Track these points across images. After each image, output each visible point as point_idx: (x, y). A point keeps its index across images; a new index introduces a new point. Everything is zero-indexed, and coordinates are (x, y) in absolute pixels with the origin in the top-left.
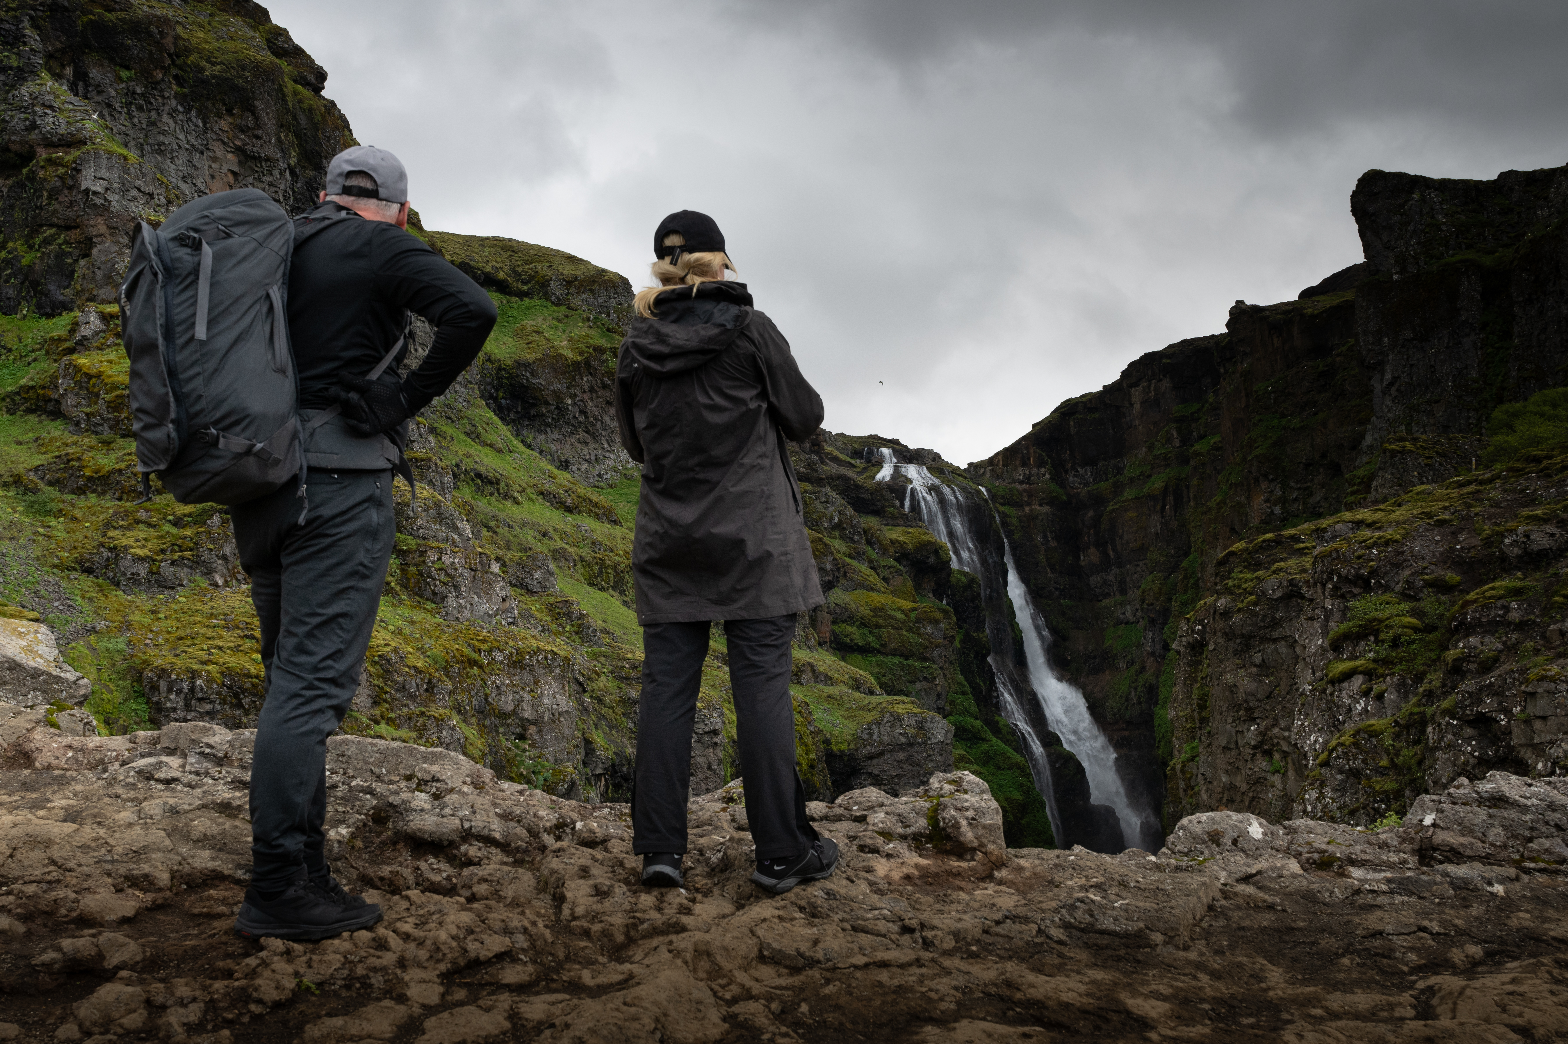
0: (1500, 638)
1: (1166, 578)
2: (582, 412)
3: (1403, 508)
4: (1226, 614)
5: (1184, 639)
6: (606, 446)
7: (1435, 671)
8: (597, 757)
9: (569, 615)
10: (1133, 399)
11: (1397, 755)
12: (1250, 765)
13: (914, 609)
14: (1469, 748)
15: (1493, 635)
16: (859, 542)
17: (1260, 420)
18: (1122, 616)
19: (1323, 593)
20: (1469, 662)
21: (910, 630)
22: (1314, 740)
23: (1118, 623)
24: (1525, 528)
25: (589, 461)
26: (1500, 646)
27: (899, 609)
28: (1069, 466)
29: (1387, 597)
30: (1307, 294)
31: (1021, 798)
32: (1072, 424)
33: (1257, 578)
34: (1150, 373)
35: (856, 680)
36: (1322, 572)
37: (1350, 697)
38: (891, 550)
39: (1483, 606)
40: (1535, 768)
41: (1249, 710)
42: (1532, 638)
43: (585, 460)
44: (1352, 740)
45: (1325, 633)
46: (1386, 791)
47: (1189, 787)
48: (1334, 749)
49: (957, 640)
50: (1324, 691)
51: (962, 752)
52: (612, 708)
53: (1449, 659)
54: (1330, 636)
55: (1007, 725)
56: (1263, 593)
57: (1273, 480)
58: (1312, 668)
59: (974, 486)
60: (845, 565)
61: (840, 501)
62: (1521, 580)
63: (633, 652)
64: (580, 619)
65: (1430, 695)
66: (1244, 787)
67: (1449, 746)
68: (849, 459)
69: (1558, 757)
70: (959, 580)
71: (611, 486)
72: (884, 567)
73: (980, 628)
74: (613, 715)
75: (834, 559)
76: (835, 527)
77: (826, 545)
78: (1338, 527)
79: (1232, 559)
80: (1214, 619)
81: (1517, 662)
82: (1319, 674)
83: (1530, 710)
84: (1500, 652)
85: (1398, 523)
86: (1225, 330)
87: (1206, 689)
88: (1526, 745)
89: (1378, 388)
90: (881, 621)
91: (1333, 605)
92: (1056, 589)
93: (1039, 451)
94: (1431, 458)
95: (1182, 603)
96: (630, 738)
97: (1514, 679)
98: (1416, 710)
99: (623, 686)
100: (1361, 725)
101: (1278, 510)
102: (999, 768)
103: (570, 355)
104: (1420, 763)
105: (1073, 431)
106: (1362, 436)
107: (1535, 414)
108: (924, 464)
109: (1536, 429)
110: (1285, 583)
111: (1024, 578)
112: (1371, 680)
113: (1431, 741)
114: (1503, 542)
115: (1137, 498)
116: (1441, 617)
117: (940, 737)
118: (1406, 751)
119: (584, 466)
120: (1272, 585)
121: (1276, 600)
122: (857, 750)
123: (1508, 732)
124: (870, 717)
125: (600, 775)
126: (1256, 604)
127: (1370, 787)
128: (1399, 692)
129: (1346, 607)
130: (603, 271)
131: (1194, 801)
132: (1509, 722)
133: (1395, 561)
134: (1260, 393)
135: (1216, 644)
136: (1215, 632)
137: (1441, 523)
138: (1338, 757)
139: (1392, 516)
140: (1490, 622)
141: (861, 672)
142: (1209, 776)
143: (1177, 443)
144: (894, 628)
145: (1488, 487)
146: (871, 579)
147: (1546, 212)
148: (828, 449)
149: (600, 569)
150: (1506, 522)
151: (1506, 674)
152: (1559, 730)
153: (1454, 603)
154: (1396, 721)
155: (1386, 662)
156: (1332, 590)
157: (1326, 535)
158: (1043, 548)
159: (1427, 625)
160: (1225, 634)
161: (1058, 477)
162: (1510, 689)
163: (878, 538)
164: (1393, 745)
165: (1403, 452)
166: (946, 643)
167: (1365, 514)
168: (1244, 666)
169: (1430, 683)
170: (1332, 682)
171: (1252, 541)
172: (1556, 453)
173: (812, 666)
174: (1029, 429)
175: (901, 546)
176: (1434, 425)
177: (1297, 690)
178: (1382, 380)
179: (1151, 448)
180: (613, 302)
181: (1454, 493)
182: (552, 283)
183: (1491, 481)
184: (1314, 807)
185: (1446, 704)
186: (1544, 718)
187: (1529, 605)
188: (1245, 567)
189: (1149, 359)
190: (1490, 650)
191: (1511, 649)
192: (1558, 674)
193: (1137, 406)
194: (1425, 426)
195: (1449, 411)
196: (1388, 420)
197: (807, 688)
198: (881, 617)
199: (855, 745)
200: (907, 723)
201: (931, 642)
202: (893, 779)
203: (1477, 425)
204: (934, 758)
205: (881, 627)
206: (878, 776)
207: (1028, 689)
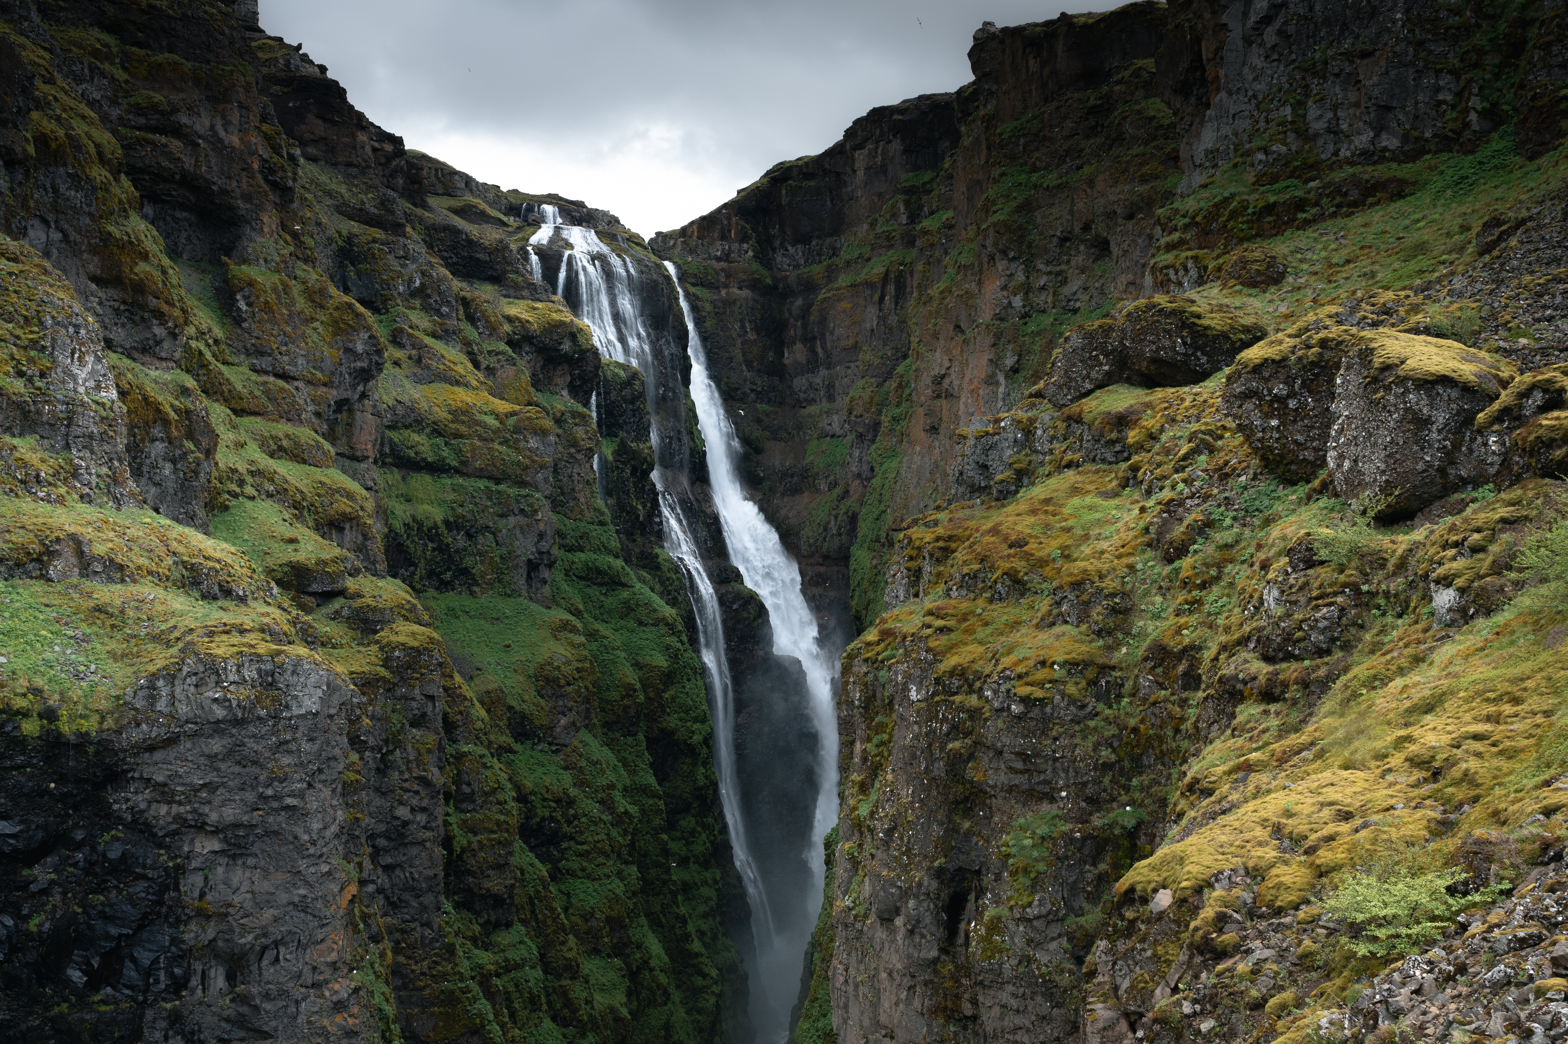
1: (880, 385)
10: (857, 165)
13: (513, 414)
16: (451, 316)
17: (1003, 174)
18: (828, 428)
21: (505, 442)
23: (823, 435)
27: (492, 413)
28: (777, 243)
31: (665, 664)
32: (784, 192)
34: (878, 131)
38: (505, 329)
49: (609, 451)
55: (670, 560)
57: (1014, 259)
59: (656, 259)
68: (501, 216)
70: (616, 375)
72: (489, 352)
89: (1236, 32)
90: (463, 429)
92: (752, 390)
93: (742, 223)
95: (894, 419)
101: (1018, 302)
102: (641, 623)
105: (784, 201)
108: (595, 227)
115: (853, 286)
117: (311, 703)
122: (118, 732)
124: (160, 660)
134: (1005, 136)
143: (904, 219)
144: (481, 438)
146: (460, 368)
148: (470, 199)
158: (739, 341)
161: (764, 256)
163: (483, 313)
173: (78, 542)
174: (733, 195)
175: (523, 326)
178: (1245, 14)
179: (873, 225)
189: (878, 114)
193: (861, 173)
194: (1335, 108)
195: (1393, 73)
196: (1255, 96)
197: (59, 588)
198: (463, 422)
199: (117, 721)
200: (232, 678)
201: (533, 461)
202: (196, 791)
203: (1453, 107)
204: (293, 746)
205: (462, 436)
206: (165, 785)
207: (708, 511)
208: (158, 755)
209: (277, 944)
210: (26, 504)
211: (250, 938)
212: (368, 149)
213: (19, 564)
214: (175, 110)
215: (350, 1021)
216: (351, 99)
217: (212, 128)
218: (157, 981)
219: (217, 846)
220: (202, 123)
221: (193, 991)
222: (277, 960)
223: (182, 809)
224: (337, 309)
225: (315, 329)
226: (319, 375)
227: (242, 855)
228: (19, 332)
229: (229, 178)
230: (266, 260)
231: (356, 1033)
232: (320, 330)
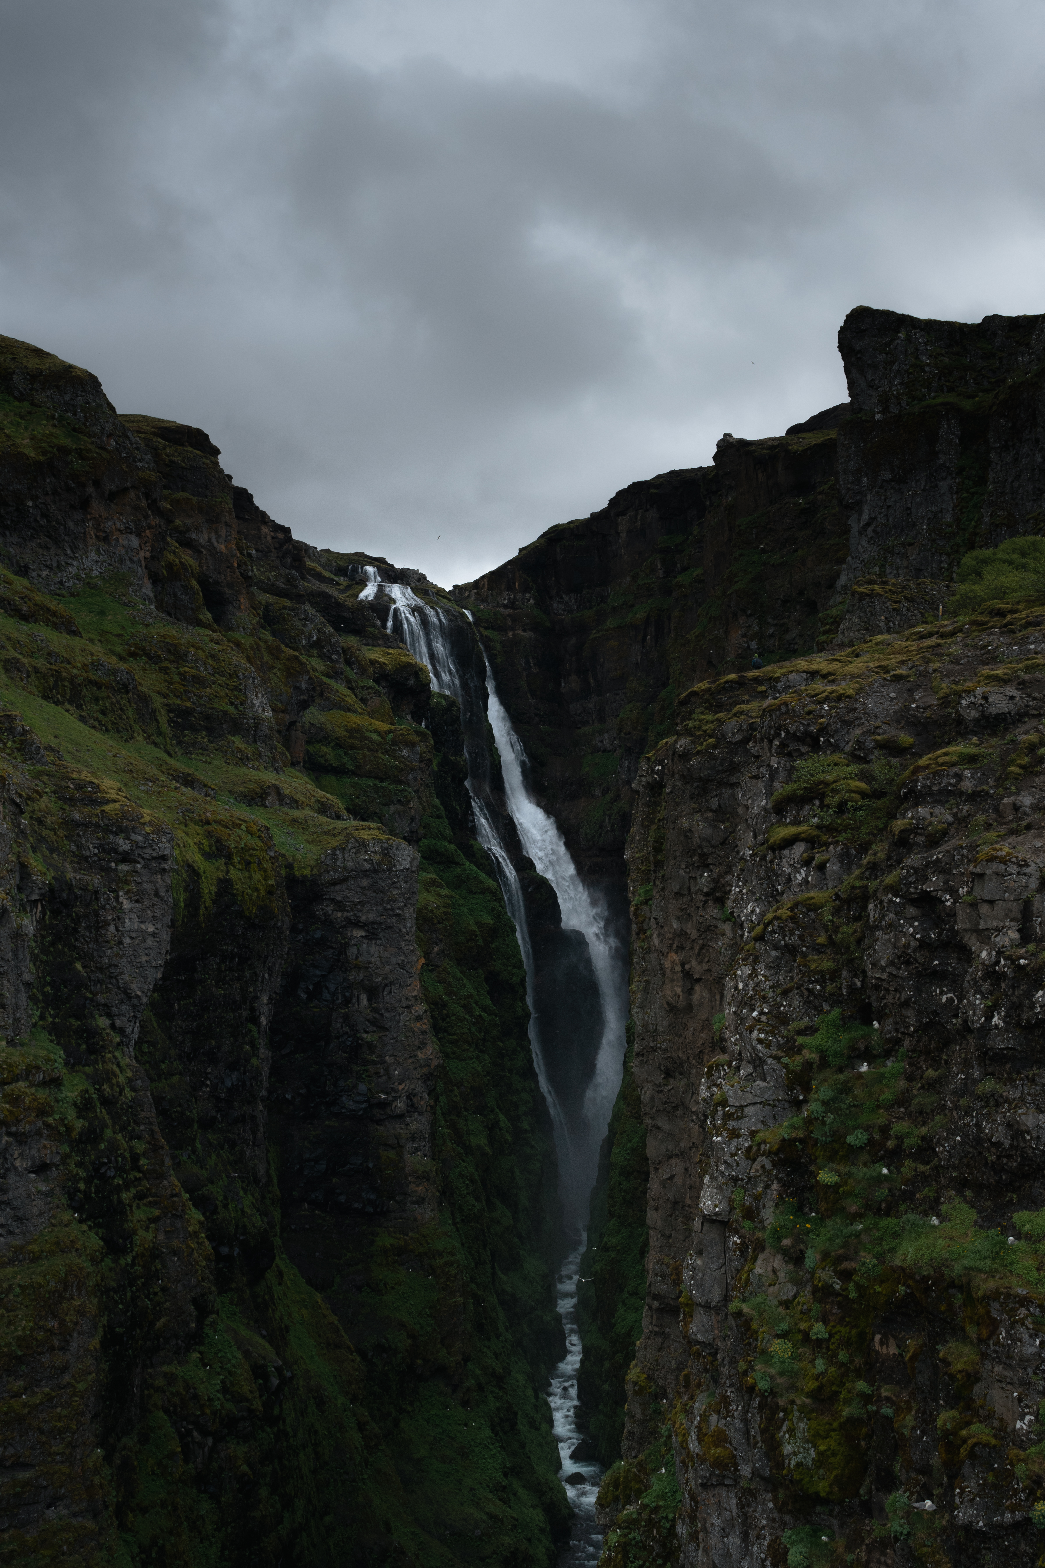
0: (951, 809)
1: (644, 708)
2: (44, 515)
3: (860, 659)
4: (685, 756)
5: (643, 779)
6: (69, 552)
7: (881, 841)
8: (34, 882)
9: (11, 730)
10: (620, 528)
11: (836, 932)
12: (701, 912)
13: (390, 731)
14: (911, 930)
15: (944, 806)
16: (337, 661)
17: (741, 555)
18: (600, 744)
19: (770, 750)
20: (917, 834)
21: (386, 752)
22: (751, 909)
23: (596, 751)
24: (984, 689)
25: (50, 568)
26: (950, 819)
27: (375, 731)
28: (553, 592)
29: (836, 758)
30: (795, 430)
31: (492, 922)
32: (558, 550)
33: (718, 720)
34: (637, 502)
35: (323, 804)
36: (770, 727)
37: (791, 865)
38: (371, 670)
39: (935, 773)
40: (979, 956)
41: (703, 856)
42: (984, 811)
43: (46, 566)
44: (789, 913)
45: (769, 793)
46: (822, 971)
47: (642, 931)
48: (770, 923)
49: (435, 763)
50: (763, 858)
51: (433, 876)
52: (53, 830)
53: (896, 830)
54: (774, 797)
55: (482, 849)
56: (723, 735)
57: (751, 615)
58: (754, 831)
59: (458, 609)
60: (322, 684)
61: (319, 618)
62: (977, 746)
63: (79, 772)
64: (22, 735)
65: (874, 868)
66: (694, 934)
67: (890, 925)
68: (333, 576)
69: (1003, 947)
70: (439, 703)
71: (73, 595)
72: (362, 687)
73: (459, 752)
74: (54, 838)
75: (310, 678)
76: (313, 645)
77: (302, 664)
78: (792, 677)
79: (693, 699)
80: (673, 760)
81: (967, 837)
82: (760, 838)
83: (977, 893)
84: (950, 824)
85: (853, 676)
86: (712, 463)
87: (663, 831)
88: (970, 930)
89: (855, 529)
90: (356, 742)
91: (779, 763)
92: (536, 715)
93: (524, 576)
94: (899, 602)
96: (72, 862)
97: (963, 855)
98: (858, 884)
99: (66, 807)
100: (800, 897)
101: (754, 645)
102: (471, 892)
103: (32, 455)
104: (859, 941)
105: (559, 558)
106: (838, 575)
107: (1005, 562)
108: (409, 584)
109: (1003, 579)
110: (745, 727)
111: (504, 702)
112: (813, 848)
113: (872, 919)
114: (959, 703)
115: (619, 627)
116: (891, 781)
117: (405, 864)
118: (845, 929)
119: (45, 573)
120: (732, 728)
121: (736, 743)
122: (320, 876)
123: (952, 914)
124: (334, 843)
125: (36, 901)
126: (715, 747)
127: (805, 966)
128: (841, 862)
129: (793, 767)
130: (71, 367)
131: (645, 945)
132: (954, 903)
133: (847, 719)
134: (742, 527)
135: (673, 786)
136: (673, 776)
137: (898, 678)
138: (773, 932)
139: (848, 669)
140: (941, 791)
141: (328, 795)
142: (661, 920)
143: (661, 574)
144: (369, 749)
145: (949, 641)
146: (348, 699)
147: (1026, 358)
148: (309, 563)
149: (56, 681)
150: (965, 681)
151: (955, 849)
152: (1007, 916)
153: (905, 767)
154: (837, 895)
155: (830, 829)
156: (779, 747)
157: (779, 685)
158: (525, 674)
159: (876, 790)
160: (683, 776)
161: (542, 603)
162: (957, 867)
163: (357, 657)
164: (832, 921)
165: (871, 595)
166: (423, 765)
167: (820, 663)
168: (700, 811)
169: (875, 854)
170: (773, 848)
171: (714, 682)
172: (1021, 607)
173: (277, 789)
174: (515, 553)
175: (381, 667)
176: (907, 567)
177: (738, 852)
178: (859, 520)
179: (635, 578)
180: (80, 401)
181: (914, 646)
182: (15, 376)
183: (953, 634)
184: (746, 985)
185: (890, 879)
186: (991, 902)
187: (983, 774)
188: (706, 708)
189: (637, 487)
190: (939, 822)
191: (962, 822)
192: (1009, 854)
193: (624, 535)
194: (897, 569)
195: (922, 554)
196: (863, 560)
197: (272, 811)
198: (356, 738)
199: (318, 871)
200: (372, 849)
201: (406, 765)
202: (356, 905)
203: (948, 570)
204: (398, 885)
205: (356, 748)
206: (341, 902)
207: (504, 814)
208: (338, 887)
209: (391, 983)
210: (245, 770)
211: (380, 979)
212: (269, 538)
213: (253, 799)
214: (188, 530)
215: (424, 1026)
216: (256, 502)
217: (209, 540)
218: (338, 999)
219: (363, 934)
220: (202, 538)
221: (353, 1005)
222: (390, 992)
223: (349, 914)
224: (288, 659)
225: (275, 674)
226: (279, 705)
227: (374, 939)
228: (228, 682)
229: (219, 573)
230: (244, 628)
231: (426, 1032)
232: (278, 674)
